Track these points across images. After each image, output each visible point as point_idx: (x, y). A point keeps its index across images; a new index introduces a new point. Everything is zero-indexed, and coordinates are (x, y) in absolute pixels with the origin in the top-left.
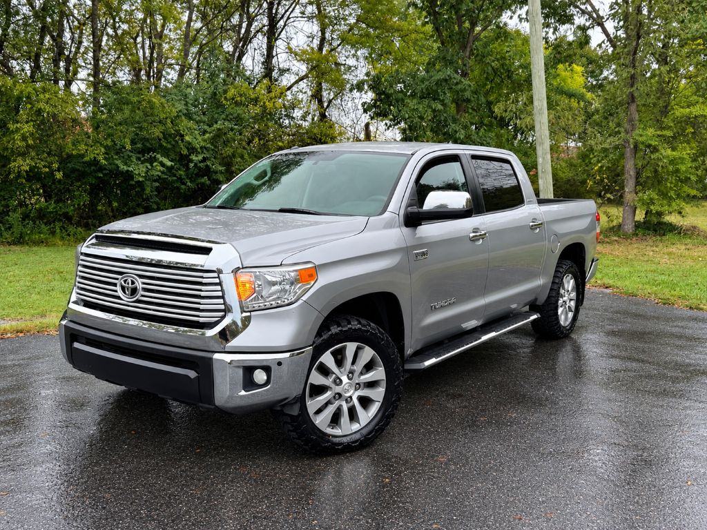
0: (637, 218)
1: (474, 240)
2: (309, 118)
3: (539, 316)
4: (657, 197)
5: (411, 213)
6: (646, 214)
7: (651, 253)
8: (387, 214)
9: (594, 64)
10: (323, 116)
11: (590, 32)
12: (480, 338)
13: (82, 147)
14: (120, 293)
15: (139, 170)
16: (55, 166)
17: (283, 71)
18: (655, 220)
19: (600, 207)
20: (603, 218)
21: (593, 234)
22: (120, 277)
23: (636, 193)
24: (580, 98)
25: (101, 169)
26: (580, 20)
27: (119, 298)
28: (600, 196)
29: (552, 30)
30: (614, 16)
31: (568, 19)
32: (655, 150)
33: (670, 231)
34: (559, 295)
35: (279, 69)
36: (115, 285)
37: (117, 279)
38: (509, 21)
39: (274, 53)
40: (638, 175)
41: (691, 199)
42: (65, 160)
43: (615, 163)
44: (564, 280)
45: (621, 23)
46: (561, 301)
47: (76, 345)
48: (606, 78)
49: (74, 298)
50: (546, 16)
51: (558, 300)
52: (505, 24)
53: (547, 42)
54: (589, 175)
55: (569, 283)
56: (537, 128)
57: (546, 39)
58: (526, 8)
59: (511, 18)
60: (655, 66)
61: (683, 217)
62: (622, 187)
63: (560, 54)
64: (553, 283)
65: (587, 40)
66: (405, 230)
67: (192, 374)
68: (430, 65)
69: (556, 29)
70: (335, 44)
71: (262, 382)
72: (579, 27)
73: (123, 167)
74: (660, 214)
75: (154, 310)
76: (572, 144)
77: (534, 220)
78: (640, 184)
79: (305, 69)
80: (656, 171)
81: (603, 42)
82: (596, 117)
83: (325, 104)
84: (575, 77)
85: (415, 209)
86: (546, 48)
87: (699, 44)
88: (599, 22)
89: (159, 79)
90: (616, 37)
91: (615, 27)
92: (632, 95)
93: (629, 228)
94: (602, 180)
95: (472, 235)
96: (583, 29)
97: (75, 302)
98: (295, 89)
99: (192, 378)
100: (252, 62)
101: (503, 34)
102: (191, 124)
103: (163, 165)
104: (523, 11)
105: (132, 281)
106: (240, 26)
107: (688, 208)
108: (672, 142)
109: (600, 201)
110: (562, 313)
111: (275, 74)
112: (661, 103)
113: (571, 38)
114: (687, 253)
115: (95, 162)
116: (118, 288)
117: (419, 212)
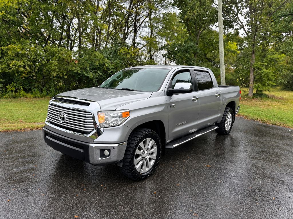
0: (254, 92)
1: (193, 100)
2: (147, 59)
3: (218, 127)
4: (261, 85)
5: (169, 91)
6: (257, 91)
7: (258, 104)
8: (160, 91)
9: (240, 41)
10: (151, 58)
11: (239, 31)
12: (196, 136)
13: (74, 68)
14: (59, 119)
15: (91, 75)
16: (65, 74)
17: (138, 44)
18: (260, 93)
19: (241, 89)
20: (242, 92)
21: (238, 98)
22: (59, 113)
23: (254, 84)
24: (235, 52)
25: (79, 74)
26: (236, 27)
27: (59, 121)
28: (241, 85)
29: (226, 30)
30: (248, 25)
31: (232, 27)
32: (261, 69)
33: (265, 97)
34: (226, 120)
35: (138, 43)
36: (58, 116)
37: (59, 114)
38: (212, 27)
39: (136, 38)
40: (254, 78)
41: (273, 86)
42: (68, 72)
43: (246, 74)
44: (228, 114)
45: (250, 27)
46: (226, 122)
47: (47, 137)
48: (244, 46)
49: (47, 120)
50: (225, 26)
51: (225, 121)
52: (211, 28)
53: (225, 34)
54: (238, 77)
55: (230, 116)
56: (220, 62)
57: (225, 33)
58: (218, 23)
59: (213, 26)
60: (261, 42)
61: (270, 92)
62: (249, 82)
63: (229, 38)
64: (224, 115)
65: (238, 33)
66: (167, 97)
67: (82, 151)
68: (185, 42)
69: (228, 30)
70: (155, 35)
71: (107, 155)
72: (236, 29)
73: (86, 75)
74: (261, 91)
75: (70, 126)
76: (233, 68)
77: (217, 93)
78: (256, 81)
79: (146, 43)
80: (261, 77)
81: (244, 33)
82: (241, 59)
83: (152, 55)
84: (234, 46)
85: (171, 89)
86: (224, 36)
87: (277, 34)
88: (243, 27)
89: (100, 47)
90: (248, 31)
91: (248, 29)
92: (253, 51)
93: (251, 95)
94: (242, 79)
95: (193, 99)
96: (237, 30)
97: (47, 122)
98: (142, 49)
99: (82, 152)
100: (129, 41)
101: (210, 32)
102: (109, 61)
103: (99, 74)
104: (217, 24)
105: (63, 115)
106: (125, 30)
107: (271, 89)
108: (266, 67)
109: (241, 86)
110: (227, 126)
111: (136, 45)
112: (263, 54)
113: (233, 33)
114: (271, 104)
115: (77, 73)
116: (59, 117)
117: (172, 90)
